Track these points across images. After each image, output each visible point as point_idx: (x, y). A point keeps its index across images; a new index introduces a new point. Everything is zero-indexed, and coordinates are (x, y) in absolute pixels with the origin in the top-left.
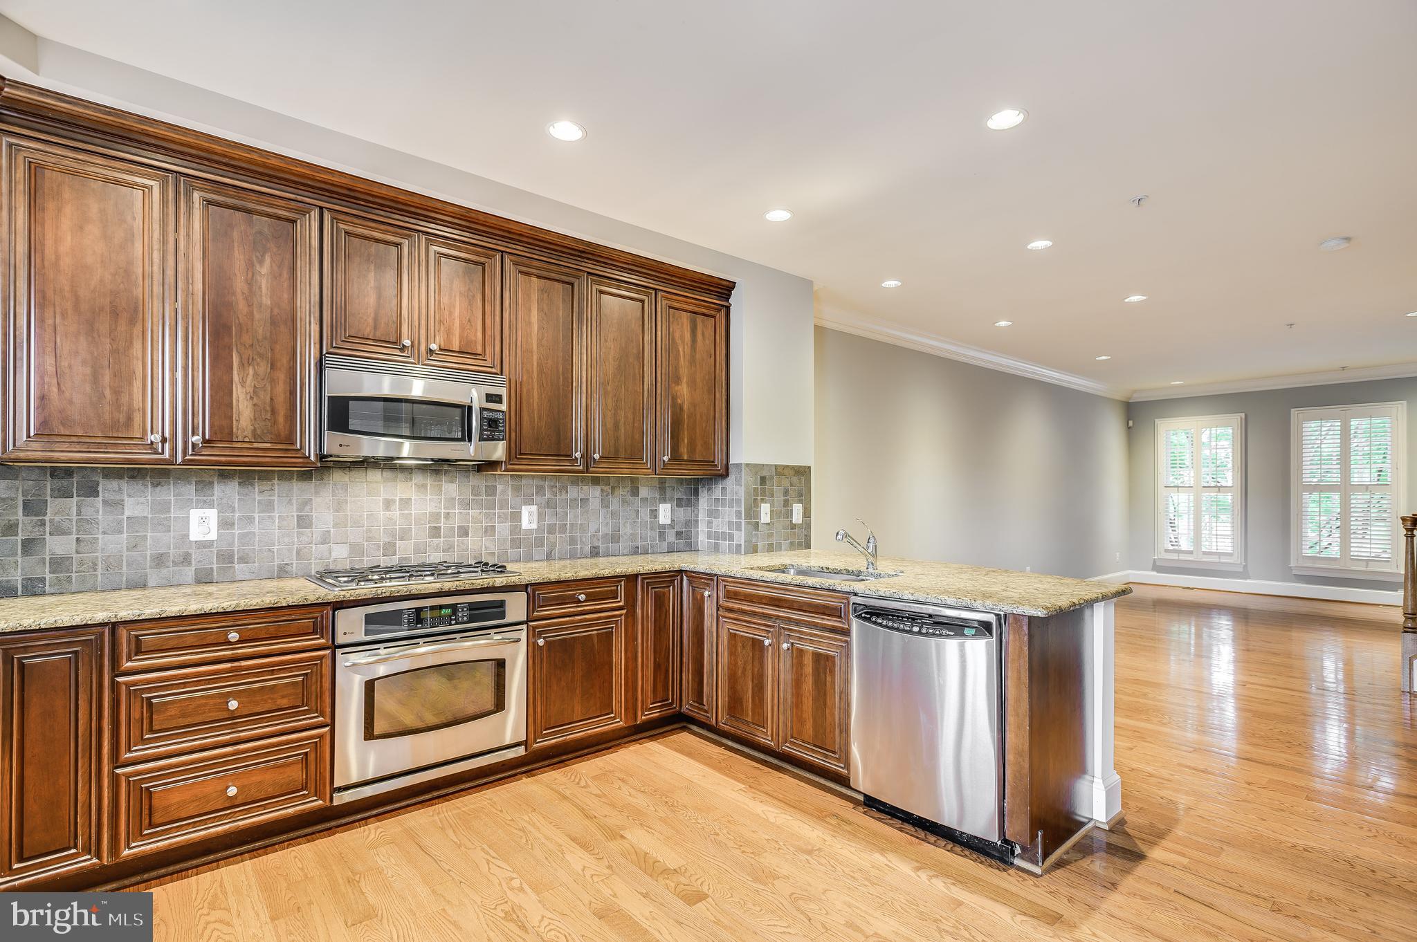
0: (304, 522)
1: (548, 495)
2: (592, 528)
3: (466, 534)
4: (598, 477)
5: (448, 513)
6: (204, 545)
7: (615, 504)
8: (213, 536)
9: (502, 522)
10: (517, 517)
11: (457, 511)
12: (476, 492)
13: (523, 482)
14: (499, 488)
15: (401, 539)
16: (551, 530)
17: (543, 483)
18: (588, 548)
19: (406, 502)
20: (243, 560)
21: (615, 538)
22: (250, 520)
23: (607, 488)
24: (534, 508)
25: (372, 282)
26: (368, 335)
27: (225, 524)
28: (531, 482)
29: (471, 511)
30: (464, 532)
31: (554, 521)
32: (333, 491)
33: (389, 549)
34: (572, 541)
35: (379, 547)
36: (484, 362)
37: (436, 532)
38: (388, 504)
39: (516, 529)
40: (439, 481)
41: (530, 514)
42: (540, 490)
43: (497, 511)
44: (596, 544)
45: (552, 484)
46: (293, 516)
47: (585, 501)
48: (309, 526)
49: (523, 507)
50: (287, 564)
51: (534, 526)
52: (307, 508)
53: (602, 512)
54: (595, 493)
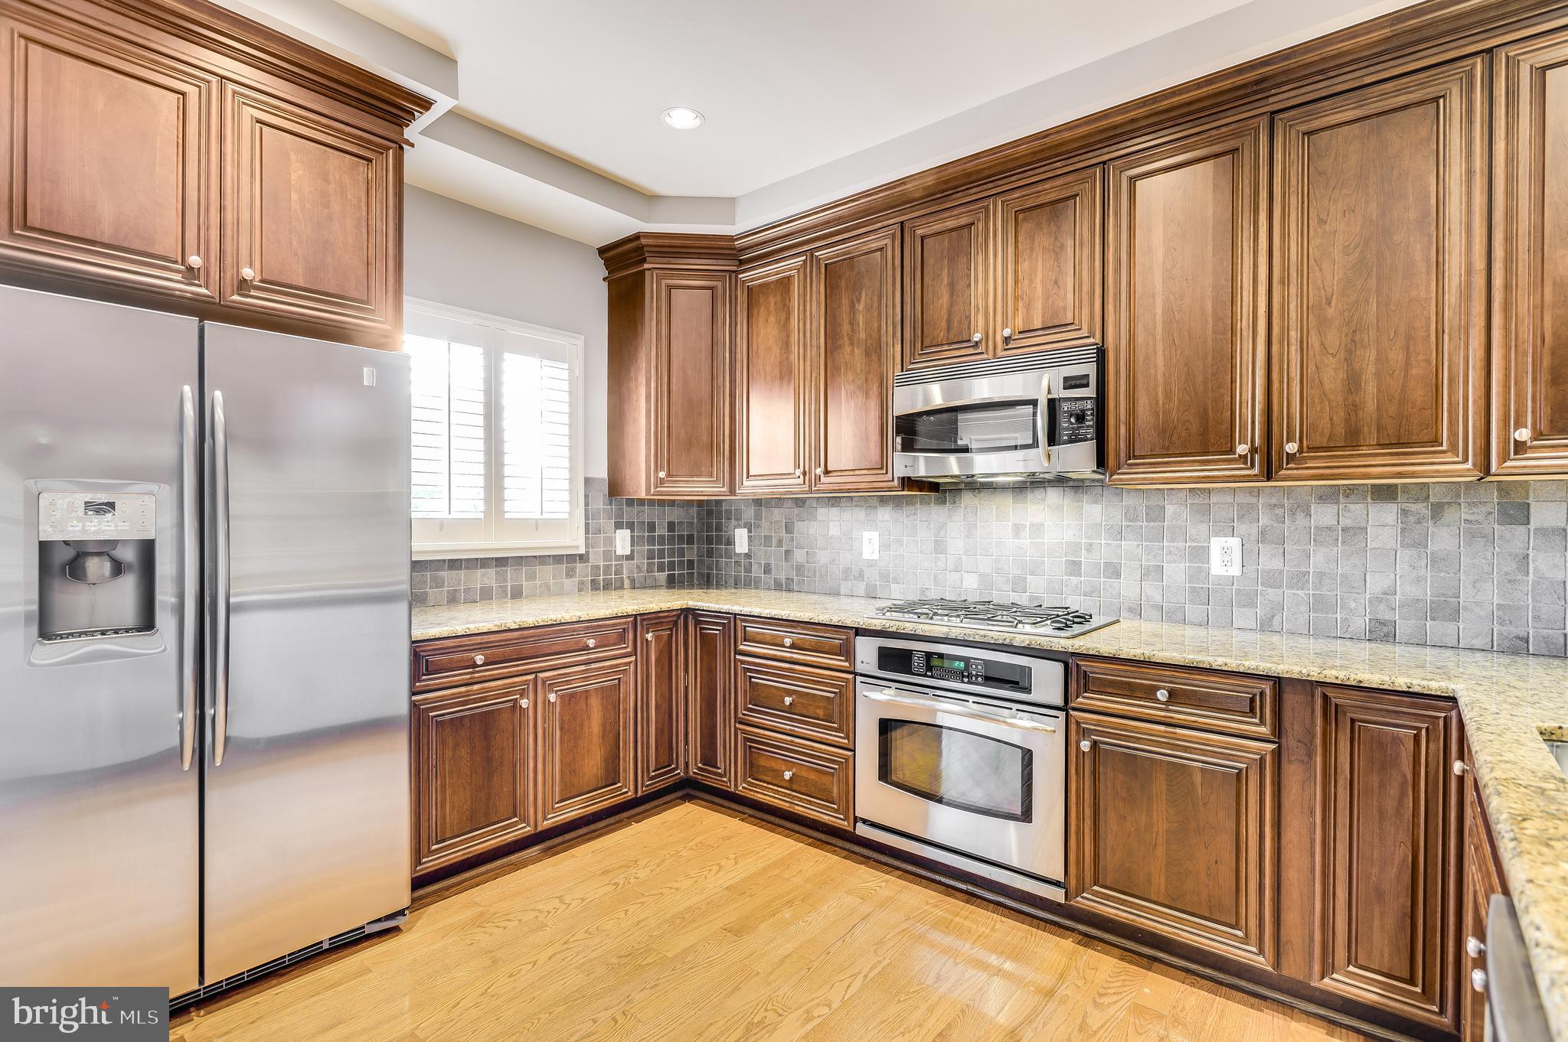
0: (940, 547)
1: (1264, 520)
2: (1376, 583)
3: (1118, 575)
4: (1389, 486)
5: (1091, 545)
6: (871, 564)
7: (1443, 538)
8: (876, 556)
9: (1175, 562)
10: (1201, 554)
11: (1103, 542)
12: (1131, 516)
13: (1214, 499)
14: (1170, 509)
15: (1032, 573)
16: (1272, 580)
17: (1254, 500)
18: (1360, 624)
19: (1037, 528)
20: (896, 581)
21: (1447, 609)
22: (900, 542)
23: (1421, 508)
24: (1234, 543)
25: (946, 279)
26: (942, 341)
27: (884, 546)
28: (1229, 499)
29: (1123, 543)
30: (1114, 572)
31: (1276, 564)
32: (965, 515)
33: (1019, 584)
34: (1320, 604)
35: (1008, 581)
36: (1080, 332)
37: (1074, 568)
38: (1017, 529)
39: (1199, 572)
40: (1078, 501)
41: (1225, 551)
42: (1247, 512)
43: (1166, 543)
44: (1387, 616)
45: (1274, 501)
46: (931, 540)
47: (1355, 533)
48: (944, 552)
49: (1213, 540)
50: (927, 589)
51: (1235, 571)
52: (942, 533)
53: (1404, 556)
54: (1387, 514)
